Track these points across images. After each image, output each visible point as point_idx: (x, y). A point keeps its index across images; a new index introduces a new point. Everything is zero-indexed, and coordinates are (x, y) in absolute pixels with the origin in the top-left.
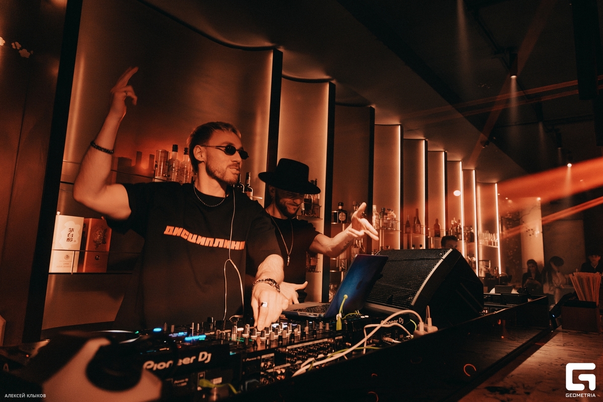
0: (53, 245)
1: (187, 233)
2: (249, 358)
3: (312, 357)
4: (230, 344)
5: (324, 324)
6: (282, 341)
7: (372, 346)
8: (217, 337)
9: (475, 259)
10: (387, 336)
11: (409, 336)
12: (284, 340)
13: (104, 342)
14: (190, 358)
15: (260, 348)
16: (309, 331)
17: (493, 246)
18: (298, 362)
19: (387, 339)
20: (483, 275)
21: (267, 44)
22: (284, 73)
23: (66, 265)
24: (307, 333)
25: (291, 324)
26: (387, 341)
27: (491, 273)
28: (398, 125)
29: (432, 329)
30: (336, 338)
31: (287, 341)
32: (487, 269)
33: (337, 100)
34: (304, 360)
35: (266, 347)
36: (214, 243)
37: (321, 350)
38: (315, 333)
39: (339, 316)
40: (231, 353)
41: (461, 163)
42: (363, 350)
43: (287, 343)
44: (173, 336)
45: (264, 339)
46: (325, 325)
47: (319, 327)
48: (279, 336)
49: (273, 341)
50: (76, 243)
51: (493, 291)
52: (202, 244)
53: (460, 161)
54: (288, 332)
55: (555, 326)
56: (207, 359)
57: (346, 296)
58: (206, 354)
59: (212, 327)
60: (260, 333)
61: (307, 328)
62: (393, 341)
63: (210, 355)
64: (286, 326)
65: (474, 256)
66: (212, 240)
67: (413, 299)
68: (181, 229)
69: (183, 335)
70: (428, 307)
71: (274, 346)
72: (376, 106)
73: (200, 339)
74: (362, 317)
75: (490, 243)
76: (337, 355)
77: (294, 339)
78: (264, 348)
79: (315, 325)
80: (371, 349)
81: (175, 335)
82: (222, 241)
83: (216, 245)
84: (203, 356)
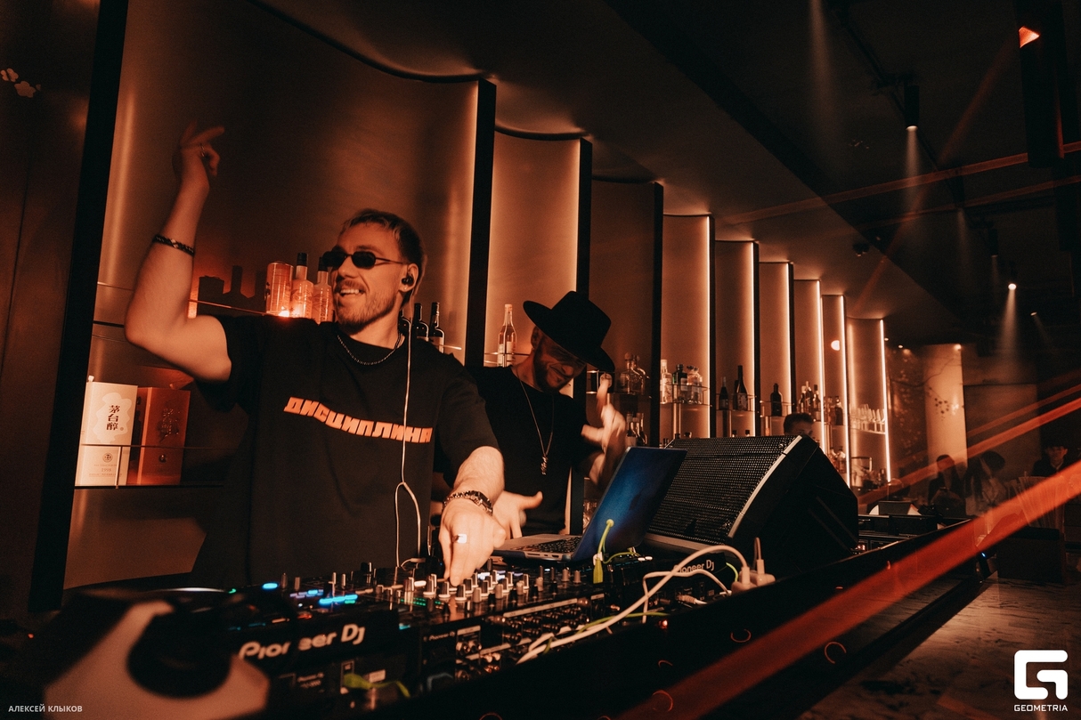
0: (81, 436)
1: (326, 411)
2: (435, 635)
3: (550, 632)
4: (400, 610)
5: (572, 572)
6: (495, 603)
7: (658, 612)
8: (377, 597)
9: (845, 455)
10: (685, 593)
11: (724, 593)
12: (498, 601)
13: (162, 608)
14: (327, 635)
15: (455, 616)
16: (544, 585)
17: (876, 432)
18: (523, 642)
19: (685, 598)
20: (858, 483)
21: (469, 71)
22: (499, 123)
23: (106, 472)
24: (540, 589)
25: (512, 573)
26: (685, 602)
27: (873, 479)
28: (706, 216)
29: (765, 579)
30: (593, 597)
31: (504, 604)
32: (865, 473)
33: (595, 172)
34: (534, 638)
35: (466, 615)
36: (373, 430)
37: (565, 620)
38: (554, 587)
39: (598, 557)
40: (401, 627)
41: (818, 282)
42: (641, 617)
43: (504, 607)
44: (298, 597)
45: (461, 600)
46: (574, 574)
47: (562, 577)
48: (490, 595)
49: (479, 603)
50: (124, 432)
51: (875, 512)
52: (353, 431)
53: (816, 280)
54: (505, 588)
55: (986, 573)
56: (356, 638)
57: (610, 522)
58: (354, 627)
59: (369, 581)
60: (456, 589)
61: (540, 580)
62: (697, 601)
63: (362, 630)
64: (503, 577)
65: (841, 450)
66: (370, 424)
67: (731, 526)
68: (316, 404)
69: (316, 596)
70: (758, 539)
71: (479, 613)
72: (666, 182)
73: (346, 602)
74: (641, 559)
75: (871, 426)
76: (595, 628)
77: (517, 600)
78: (462, 616)
79: (556, 574)
80: (655, 616)
81: (302, 595)
82: (388, 426)
83: (377, 434)
84: (350, 631)
